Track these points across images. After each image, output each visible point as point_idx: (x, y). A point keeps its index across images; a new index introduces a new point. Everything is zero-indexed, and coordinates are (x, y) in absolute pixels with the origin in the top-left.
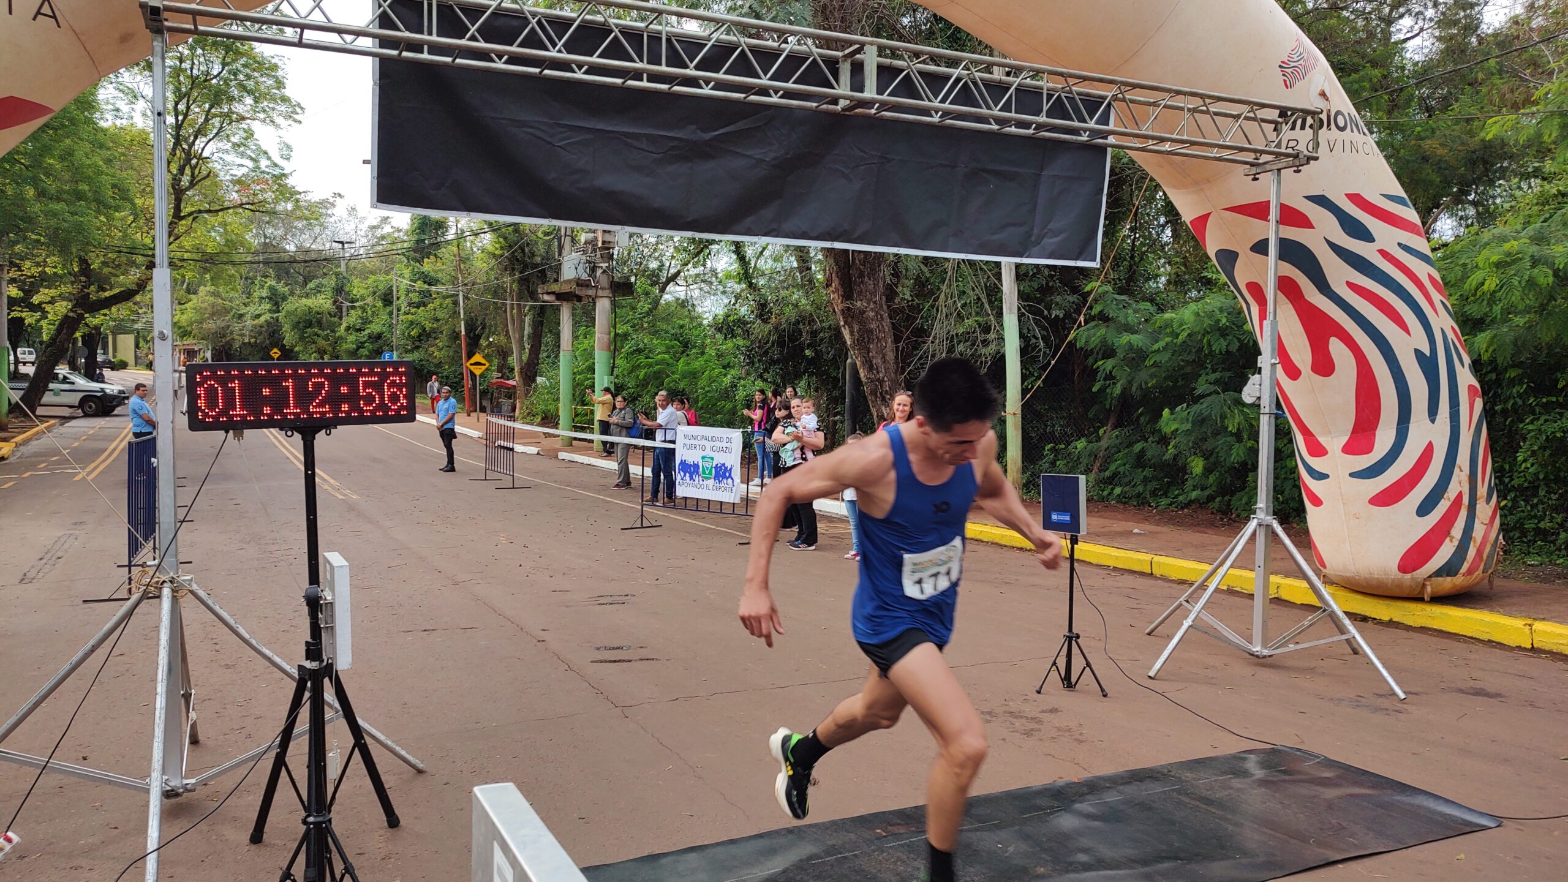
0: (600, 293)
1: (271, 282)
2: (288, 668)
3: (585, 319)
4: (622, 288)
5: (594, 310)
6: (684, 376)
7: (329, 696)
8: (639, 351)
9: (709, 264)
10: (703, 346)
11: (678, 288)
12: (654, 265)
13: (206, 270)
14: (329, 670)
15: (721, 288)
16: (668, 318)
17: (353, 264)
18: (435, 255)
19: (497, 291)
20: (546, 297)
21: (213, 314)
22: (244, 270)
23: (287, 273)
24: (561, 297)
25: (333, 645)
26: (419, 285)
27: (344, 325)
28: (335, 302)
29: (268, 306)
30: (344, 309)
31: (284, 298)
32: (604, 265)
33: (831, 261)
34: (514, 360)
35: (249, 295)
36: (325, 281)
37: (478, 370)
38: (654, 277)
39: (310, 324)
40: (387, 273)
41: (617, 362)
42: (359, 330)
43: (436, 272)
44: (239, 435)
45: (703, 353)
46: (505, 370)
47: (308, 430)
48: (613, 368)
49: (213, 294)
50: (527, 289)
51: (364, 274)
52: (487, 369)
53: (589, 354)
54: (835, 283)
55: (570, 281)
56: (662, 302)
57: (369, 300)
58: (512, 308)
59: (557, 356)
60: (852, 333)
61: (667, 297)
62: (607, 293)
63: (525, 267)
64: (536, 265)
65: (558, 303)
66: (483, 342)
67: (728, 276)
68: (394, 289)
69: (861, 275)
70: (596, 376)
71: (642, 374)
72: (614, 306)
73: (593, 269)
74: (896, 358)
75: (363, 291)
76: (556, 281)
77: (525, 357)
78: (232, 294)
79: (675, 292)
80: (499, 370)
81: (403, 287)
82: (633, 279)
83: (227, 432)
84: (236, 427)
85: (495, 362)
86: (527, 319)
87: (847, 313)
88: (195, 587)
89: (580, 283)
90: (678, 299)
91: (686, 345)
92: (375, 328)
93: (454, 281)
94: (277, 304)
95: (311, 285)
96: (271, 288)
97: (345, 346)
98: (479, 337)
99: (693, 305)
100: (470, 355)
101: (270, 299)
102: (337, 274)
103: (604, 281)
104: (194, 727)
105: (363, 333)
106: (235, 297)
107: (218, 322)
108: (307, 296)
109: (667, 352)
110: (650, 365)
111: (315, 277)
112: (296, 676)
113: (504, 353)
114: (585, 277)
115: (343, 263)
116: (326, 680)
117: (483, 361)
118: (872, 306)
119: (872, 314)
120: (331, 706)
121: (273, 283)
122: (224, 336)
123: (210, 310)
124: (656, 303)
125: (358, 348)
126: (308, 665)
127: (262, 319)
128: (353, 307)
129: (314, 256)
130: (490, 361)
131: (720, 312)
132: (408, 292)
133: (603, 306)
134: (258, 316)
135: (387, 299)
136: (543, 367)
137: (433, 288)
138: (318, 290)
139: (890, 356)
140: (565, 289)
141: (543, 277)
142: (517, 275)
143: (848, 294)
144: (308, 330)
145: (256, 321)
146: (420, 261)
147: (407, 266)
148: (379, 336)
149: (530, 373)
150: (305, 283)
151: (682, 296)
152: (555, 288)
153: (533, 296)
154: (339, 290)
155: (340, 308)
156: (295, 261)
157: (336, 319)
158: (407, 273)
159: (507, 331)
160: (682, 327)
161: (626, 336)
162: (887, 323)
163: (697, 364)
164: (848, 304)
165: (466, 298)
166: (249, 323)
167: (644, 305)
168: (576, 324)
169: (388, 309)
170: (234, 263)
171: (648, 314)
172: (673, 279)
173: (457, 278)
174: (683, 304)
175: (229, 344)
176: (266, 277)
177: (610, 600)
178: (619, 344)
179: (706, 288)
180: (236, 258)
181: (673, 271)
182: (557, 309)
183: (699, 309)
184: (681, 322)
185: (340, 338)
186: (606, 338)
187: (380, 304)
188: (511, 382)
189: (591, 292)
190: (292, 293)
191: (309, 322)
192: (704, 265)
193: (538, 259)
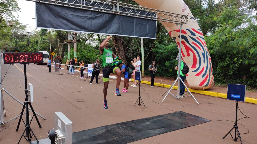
0: (75, 42)
1: (15, 39)
2: (22, 103)
3: (72, 46)
4: (78, 41)
5: (74, 45)
6: (89, 56)
7: (29, 108)
8: (82, 52)
9: (93, 38)
10: (92, 51)
11: (88, 41)
12: (84, 37)
13: (3, 37)
14: (29, 103)
15: (96, 42)
16: (86, 47)
17: (30, 36)
18: (46, 35)
19: (56, 42)
20: (65, 43)
21: (5, 45)
22: (10, 37)
23: (18, 38)
24: (68, 43)
25: (30, 98)
26: (43, 40)
27: (29, 47)
28: (27, 43)
29: (15, 44)
30: (29, 44)
31: (18, 42)
32: (75, 37)
33: (114, 38)
34: (60, 53)
35: (11, 42)
36: (25, 39)
37: (53, 55)
38: (84, 40)
39: (23, 47)
40: (37, 38)
41: (78, 54)
42: (32, 48)
43: (46, 38)
44: (13, 65)
45: (92, 52)
46: (58, 55)
47: (25, 64)
48: (77, 55)
49: (5, 41)
50: (62, 42)
51: (33, 38)
52: (55, 55)
53: (73, 52)
54: (114, 41)
55: (69, 40)
56: (86, 44)
57: (33, 43)
58: (59, 45)
59: (67, 53)
60: (117, 49)
61: (86, 43)
62: (76, 42)
63: (62, 37)
64: (64, 37)
65: (67, 44)
66: (54, 50)
67: (97, 39)
68: (38, 41)
69: (118, 40)
70: (74, 56)
71: (82, 56)
72: (77, 44)
73: (73, 38)
74: (124, 53)
75: (32, 41)
76: (67, 40)
77: (62, 53)
78: (8, 41)
79: (88, 42)
80: (57, 55)
81: (40, 41)
82: (80, 40)
83: (11, 64)
84: (12, 63)
85: (57, 54)
86: (62, 46)
87: (116, 46)
88: (5, 90)
89: (71, 40)
90: (88, 43)
91: (89, 51)
92: (35, 48)
93: (49, 40)
94: (17, 43)
95: (23, 40)
96: (15, 40)
97: (29, 51)
98: (53, 49)
99: (91, 44)
100: (52, 53)
101: (15, 42)
102: (28, 38)
103: (75, 40)
104: (5, 113)
105: (33, 48)
106: (9, 42)
107: (6, 46)
108: (22, 42)
109: (86, 52)
110: (84, 54)
111: (23, 39)
112: (23, 104)
113: (58, 52)
114: (72, 39)
115: (29, 37)
116: (29, 105)
117: (54, 53)
118: (120, 45)
119: (120, 46)
120: (30, 110)
121: (16, 40)
122: (7, 49)
123: (4, 44)
124: (84, 44)
125: (32, 51)
126: (25, 102)
127: (14, 46)
128: (31, 44)
129: (23, 35)
130: (56, 54)
131: (95, 45)
132: (41, 41)
133: (75, 44)
134: (13, 45)
135: (37, 43)
136: (65, 54)
137: (45, 41)
138: (24, 41)
139: (123, 53)
140: (69, 41)
141: (65, 39)
142: (60, 39)
143: (116, 43)
144: (23, 48)
145: (13, 46)
146: (43, 36)
147: (40, 37)
148: (35, 49)
149: (63, 56)
150: (22, 39)
151: (89, 43)
152: (67, 41)
153: (63, 42)
154: (28, 41)
155: (28, 44)
156: (20, 36)
157: (28, 46)
158: (40, 38)
159: (59, 48)
160: (89, 48)
161: (79, 49)
162: (123, 48)
163: (92, 54)
164: (116, 45)
165: (51, 43)
166: (11, 47)
167: (82, 44)
168: (70, 47)
169: (37, 44)
170: (8, 36)
171: (83, 46)
172: (87, 40)
173: (49, 39)
174: (89, 44)
175: (8, 50)
176: (14, 38)
177: (77, 92)
178: (78, 51)
179: (93, 42)
180: (9, 35)
181: (87, 39)
182: (67, 45)
183: (92, 45)
184: (89, 47)
185: (29, 49)
186: (76, 50)
187: (35, 43)
188: (59, 57)
189: (73, 42)
190: (19, 41)
191: (22, 46)
192: (92, 38)
193: (64, 36)
